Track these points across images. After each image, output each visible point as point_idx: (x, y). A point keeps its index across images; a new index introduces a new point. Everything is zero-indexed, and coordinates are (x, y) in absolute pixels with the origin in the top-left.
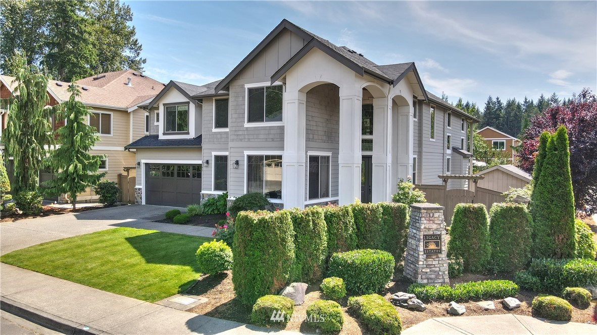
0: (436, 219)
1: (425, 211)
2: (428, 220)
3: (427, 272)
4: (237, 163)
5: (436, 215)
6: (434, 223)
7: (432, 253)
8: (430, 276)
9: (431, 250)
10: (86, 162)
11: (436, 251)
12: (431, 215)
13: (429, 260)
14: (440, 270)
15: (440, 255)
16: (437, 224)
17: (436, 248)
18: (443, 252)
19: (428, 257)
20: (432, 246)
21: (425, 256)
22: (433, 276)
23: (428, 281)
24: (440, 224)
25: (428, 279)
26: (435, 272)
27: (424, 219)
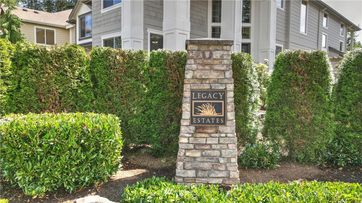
0: (216, 62)
1: (196, 48)
2: (202, 65)
3: (195, 158)
5: (217, 54)
6: (211, 69)
7: (208, 124)
8: (201, 165)
9: (206, 118)
11: (215, 121)
12: (207, 54)
13: (199, 135)
14: (221, 156)
15: (221, 128)
16: (217, 70)
17: (216, 115)
18: (228, 123)
19: (199, 129)
20: (208, 112)
21: (193, 128)
22: (206, 166)
23: (196, 174)
24: (224, 71)
25: (197, 170)
26: (211, 157)
27: (192, 61)
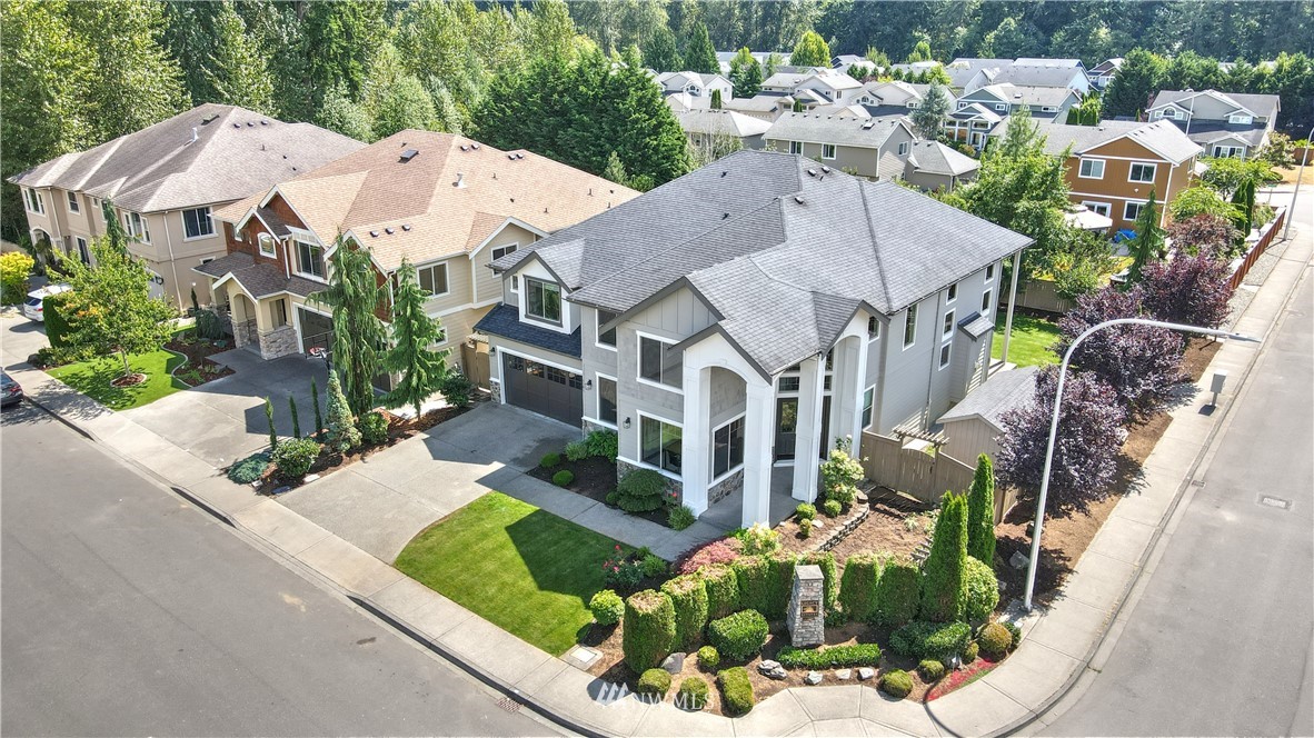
4: (628, 421)
5: (815, 585)
7: (809, 616)
9: (808, 613)
10: (429, 364)
11: (813, 617)
13: (805, 621)
15: (816, 618)
21: (802, 618)
